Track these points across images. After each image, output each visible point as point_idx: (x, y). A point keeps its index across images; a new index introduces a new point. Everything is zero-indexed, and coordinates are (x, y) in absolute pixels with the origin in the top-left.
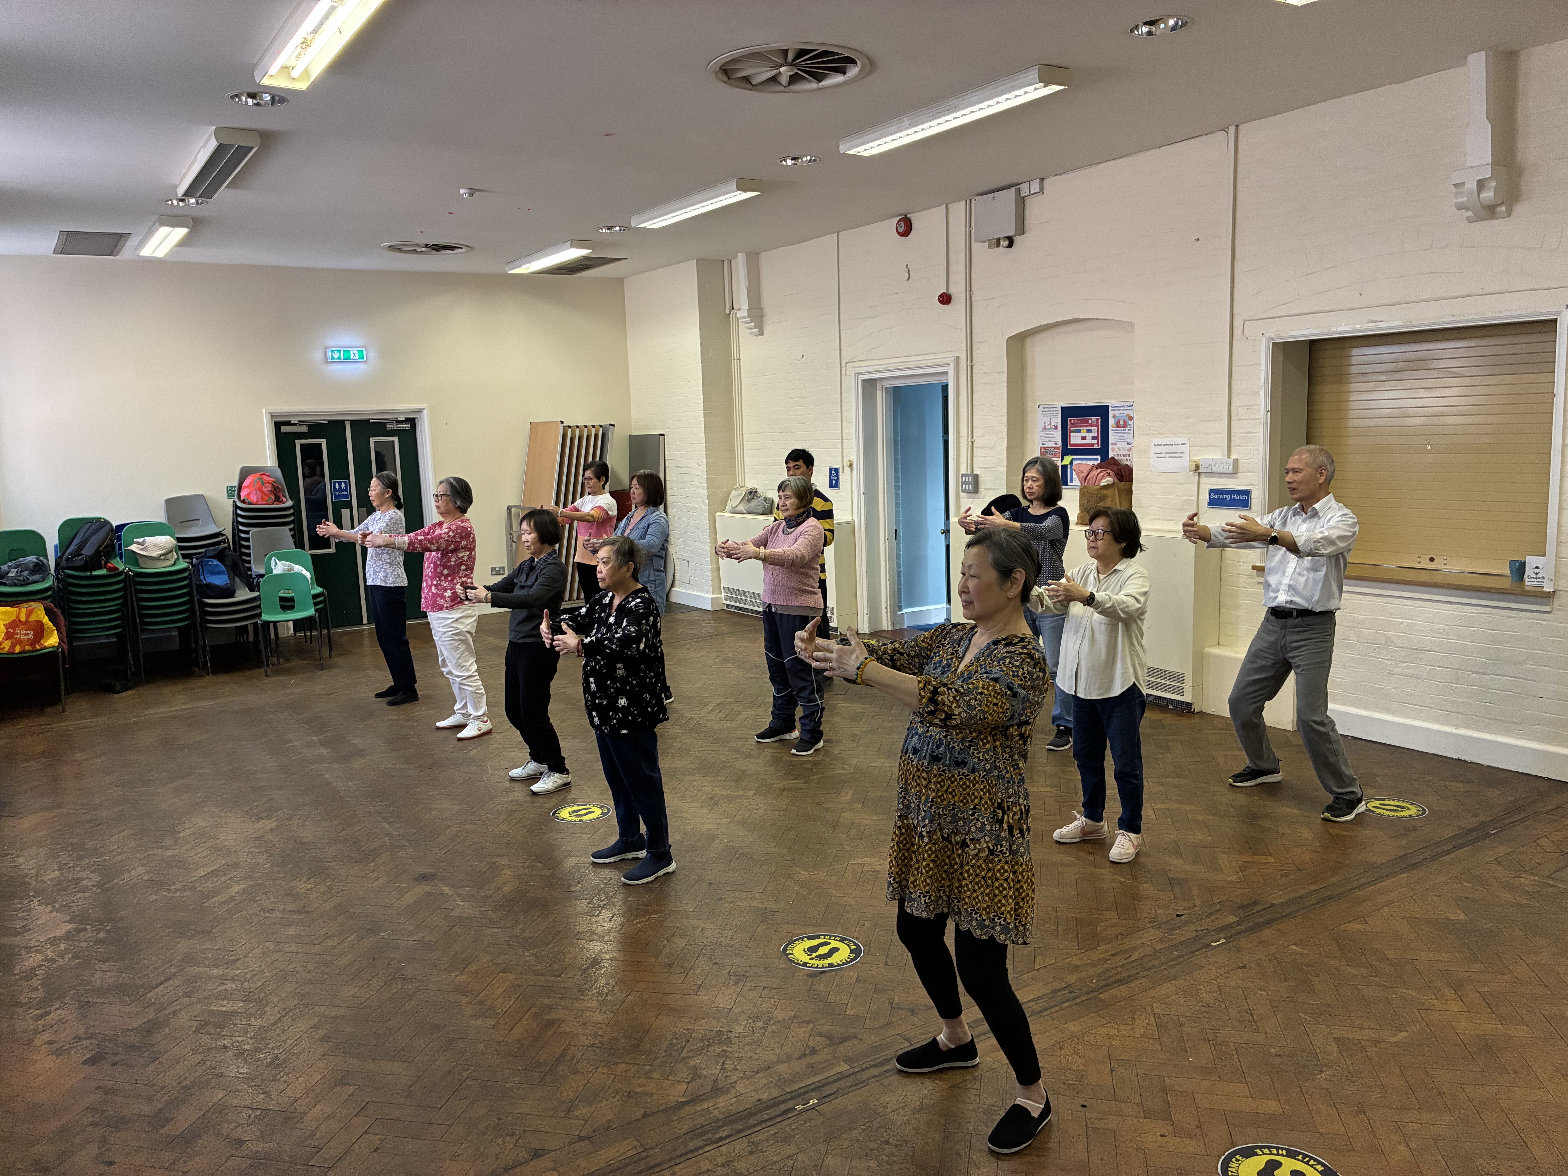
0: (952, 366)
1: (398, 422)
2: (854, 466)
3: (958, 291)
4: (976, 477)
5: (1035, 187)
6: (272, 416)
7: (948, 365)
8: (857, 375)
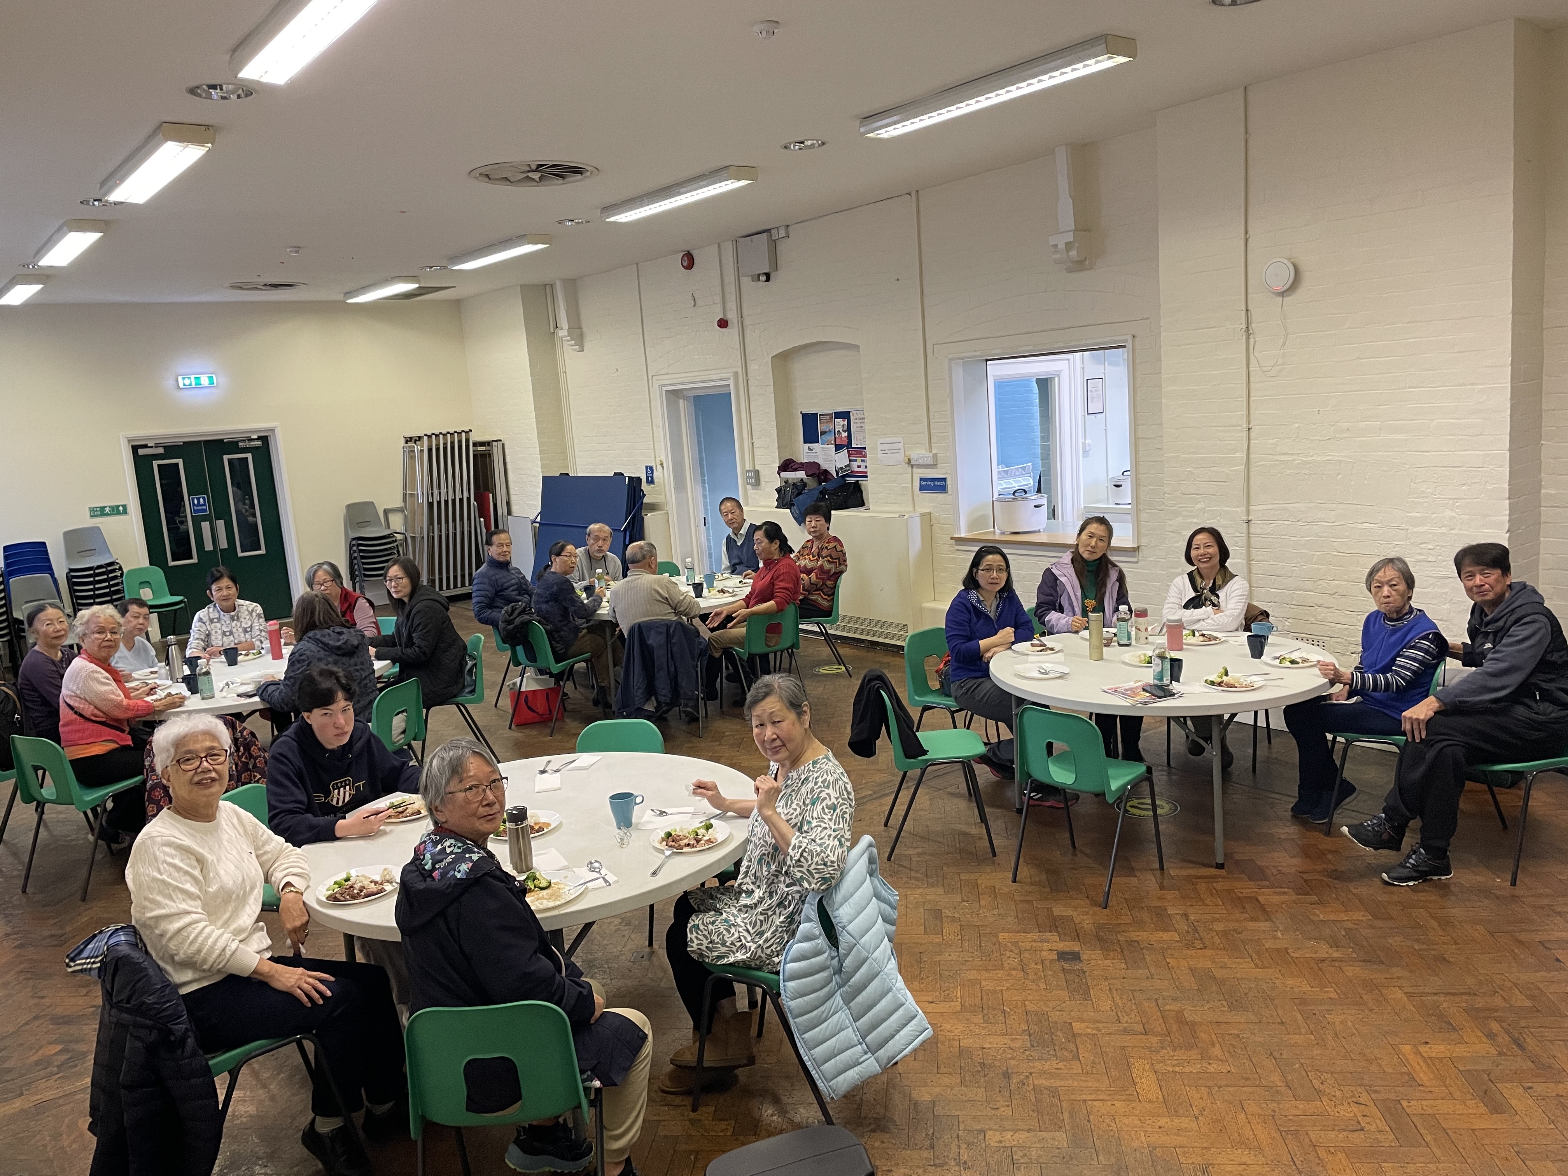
0: (732, 379)
1: (251, 440)
2: (665, 465)
3: (732, 316)
4: (757, 473)
5: (782, 233)
6: (129, 441)
7: (729, 379)
8: (661, 386)
